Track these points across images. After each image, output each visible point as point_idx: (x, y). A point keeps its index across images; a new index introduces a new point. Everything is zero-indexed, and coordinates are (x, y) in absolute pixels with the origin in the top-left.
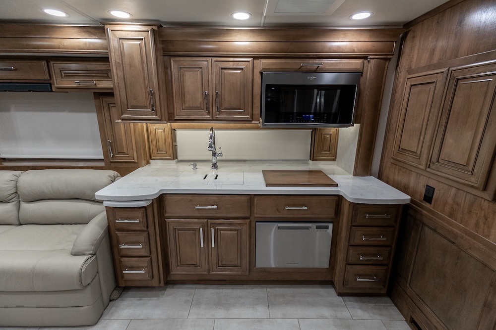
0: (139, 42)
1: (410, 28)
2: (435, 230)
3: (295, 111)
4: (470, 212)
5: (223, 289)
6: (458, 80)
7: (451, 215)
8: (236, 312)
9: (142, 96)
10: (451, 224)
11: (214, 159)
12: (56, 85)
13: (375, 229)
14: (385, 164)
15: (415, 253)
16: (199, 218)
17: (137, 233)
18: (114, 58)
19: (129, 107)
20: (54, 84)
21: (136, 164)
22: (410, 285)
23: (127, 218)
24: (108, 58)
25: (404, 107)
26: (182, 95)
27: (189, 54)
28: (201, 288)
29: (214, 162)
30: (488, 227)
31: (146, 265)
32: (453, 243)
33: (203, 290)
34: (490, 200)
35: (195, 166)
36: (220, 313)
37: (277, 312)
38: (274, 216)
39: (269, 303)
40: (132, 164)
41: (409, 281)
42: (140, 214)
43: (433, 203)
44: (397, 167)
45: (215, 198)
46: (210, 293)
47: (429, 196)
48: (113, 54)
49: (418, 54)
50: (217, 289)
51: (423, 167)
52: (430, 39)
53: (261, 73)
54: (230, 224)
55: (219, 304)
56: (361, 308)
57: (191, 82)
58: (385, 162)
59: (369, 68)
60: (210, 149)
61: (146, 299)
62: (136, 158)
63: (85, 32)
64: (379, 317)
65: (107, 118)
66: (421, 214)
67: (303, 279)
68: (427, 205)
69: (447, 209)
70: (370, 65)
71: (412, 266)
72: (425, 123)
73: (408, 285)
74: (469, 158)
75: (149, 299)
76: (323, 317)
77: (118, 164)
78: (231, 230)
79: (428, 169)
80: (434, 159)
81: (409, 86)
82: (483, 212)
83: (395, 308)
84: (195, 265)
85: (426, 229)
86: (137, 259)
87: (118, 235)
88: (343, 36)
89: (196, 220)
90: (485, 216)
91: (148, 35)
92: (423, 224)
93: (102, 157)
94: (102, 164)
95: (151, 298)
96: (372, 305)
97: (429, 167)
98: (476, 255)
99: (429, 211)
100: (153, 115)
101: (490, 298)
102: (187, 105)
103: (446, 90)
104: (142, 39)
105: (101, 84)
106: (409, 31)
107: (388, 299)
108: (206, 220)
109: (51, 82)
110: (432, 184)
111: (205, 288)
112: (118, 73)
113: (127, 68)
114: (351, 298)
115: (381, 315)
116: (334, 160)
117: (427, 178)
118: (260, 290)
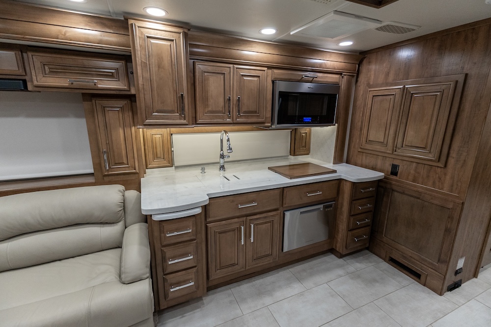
0: (168, 43)
1: (366, 56)
2: (403, 193)
3: (297, 115)
4: (428, 176)
5: (254, 281)
6: (412, 94)
7: (414, 181)
8: (279, 294)
9: (171, 100)
10: (415, 186)
11: (222, 161)
12: (35, 83)
13: (365, 200)
14: (352, 153)
15: (387, 212)
16: (238, 217)
17: (185, 244)
18: (139, 57)
19: (154, 111)
20: (32, 81)
21: (137, 175)
22: (385, 236)
23: (177, 230)
24: (131, 56)
25: (369, 111)
26: (205, 100)
27: (220, 60)
28: (235, 287)
29: (222, 164)
30: (442, 183)
31: (193, 276)
32: (419, 198)
33: (237, 288)
34: (442, 166)
35: (203, 169)
36: (267, 300)
37: (309, 283)
38: (298, 203)
39: (300, 279)
40: (131, 175)
41: (384, 233)
42: (190, 222)
43: (398, 175)
44: (364, 154)
45: (253, 195)
46: (245, 288)
47: (394, 171)
48: (138, 53)
49: (375, 74)
50: (249, 282)
51: (390, 152)
52: (384, 65)
53: (273, 82)
54: (265, 217)
55: (260, 293)
56: (357, 262)
57: (214, 86)
58: (352, 151)
59: (343, 82)
60: (229, 151)
61: (188, 314)
62: (137, 168)
63: (97, 23)
64: (370, 264)
65: (102, 124)
66: (391, 184)
67: (315, 252)
68: (394, 177)
69: (411, 177)
70: (343, 79)
71: (386, 222)
72: (389, 122)
73: (383, 236)
74: (427, 143)
75: (191, 312)
76: (341, 276)
77: (113, 177)
78: (266, 223)
79: (395, 153)
80: (399, 145)
81: (372, 97)
82: (437, 176)
83: (374, 255)
84: (233, 265)
85: (396, 194)
86: (184, 272)
87: (165, 250)
88: (329, 56)
89: (236, 220)
90: (439, 177)
91: (179, 37)
92: (393, 190)
93: (92, 171)
94: (91, 180)
95: (194, 311)
96: (362, 258)
97: (395, 151)
98: (436, 202)
99: (397, 181)
100: (180, 119)
101: (449, 226)
102: (210, 109)
103: (404, 100)
104: (173, 40)
105: (103, 84)
106: (365, 58)
107: (367, 251)
108: (245, 218)
109: (27, 78)
110: (396, 163)
111: (239, 286)
112: (144, 74)
113: (154, 69)
114: (347, 257)
115: (370, 262)
116: (308, 154)
117: (392, 159)
118: (284, 272)
